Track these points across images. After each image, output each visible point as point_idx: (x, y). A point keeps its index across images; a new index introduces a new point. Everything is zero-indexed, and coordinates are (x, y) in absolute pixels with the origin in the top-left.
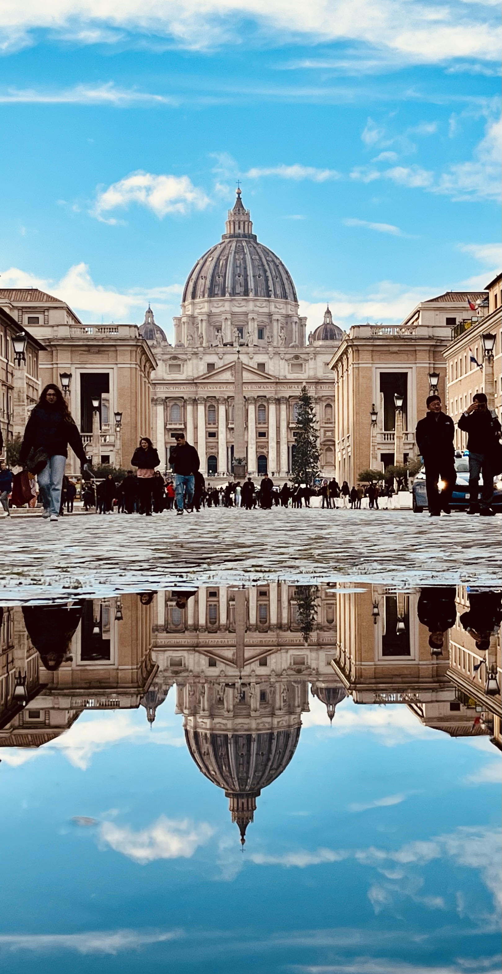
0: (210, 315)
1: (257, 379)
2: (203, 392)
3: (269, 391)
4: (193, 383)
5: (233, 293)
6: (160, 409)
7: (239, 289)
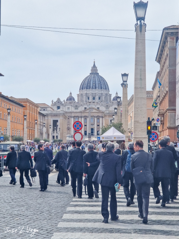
0: (86, 94)
1: (97, 111)
2: (83, 115)
3: (100, 115)
4: (81, 112)
5: (92, 88)
6: (73, 119)
7: (94, 87)
